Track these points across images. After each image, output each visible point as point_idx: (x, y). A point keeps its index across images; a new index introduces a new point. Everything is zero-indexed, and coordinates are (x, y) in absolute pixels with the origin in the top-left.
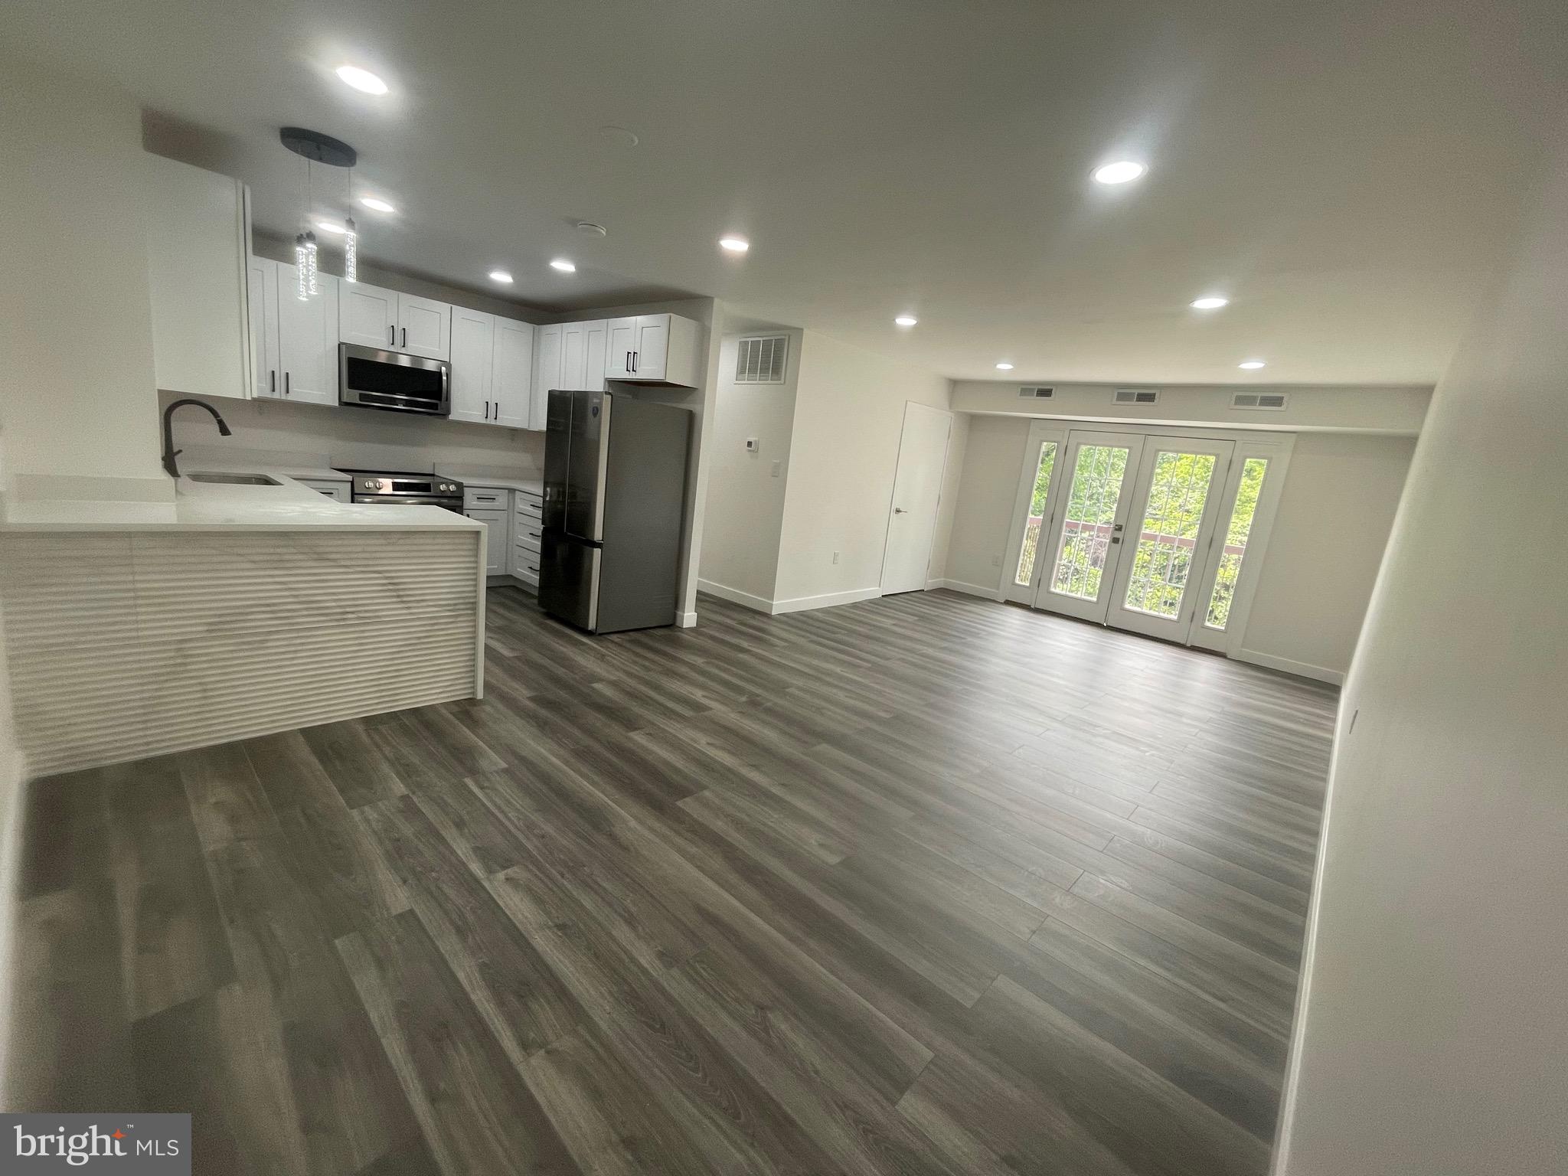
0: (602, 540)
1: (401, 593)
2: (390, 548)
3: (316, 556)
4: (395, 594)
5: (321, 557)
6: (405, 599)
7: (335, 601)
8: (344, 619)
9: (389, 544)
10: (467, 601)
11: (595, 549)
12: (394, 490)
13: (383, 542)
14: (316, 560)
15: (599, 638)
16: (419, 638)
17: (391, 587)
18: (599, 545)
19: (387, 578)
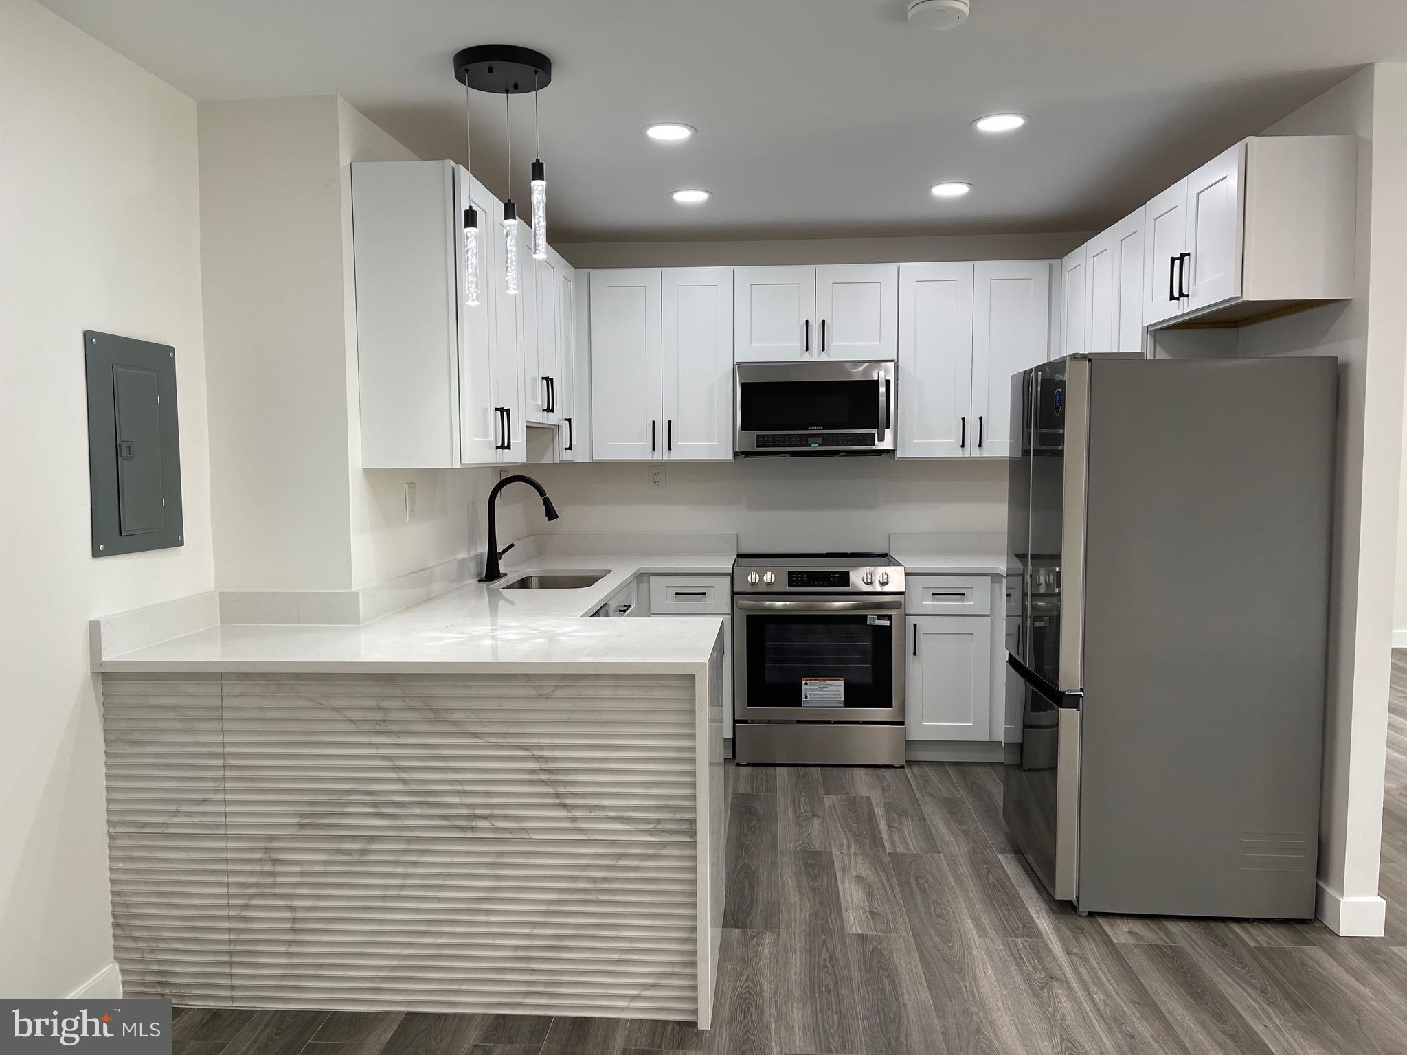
0: (1082, 690)
1: (561, 789)
2: (542, 704)
3: (432, 716)
4: (550, 789)
5: (438, 718)
6: (569, 801)
7: (459, 793)
8: (473, 829)
9: (539, 697)
10: (678, 816)
11: (1063, 711)
12: (790, 585)
13: (532, 692)
14: (430, 721)
15: (1085, 923)
16: (594, 880)
17: (544, 777)
18: (1074, 702)
19: (538, 759)
